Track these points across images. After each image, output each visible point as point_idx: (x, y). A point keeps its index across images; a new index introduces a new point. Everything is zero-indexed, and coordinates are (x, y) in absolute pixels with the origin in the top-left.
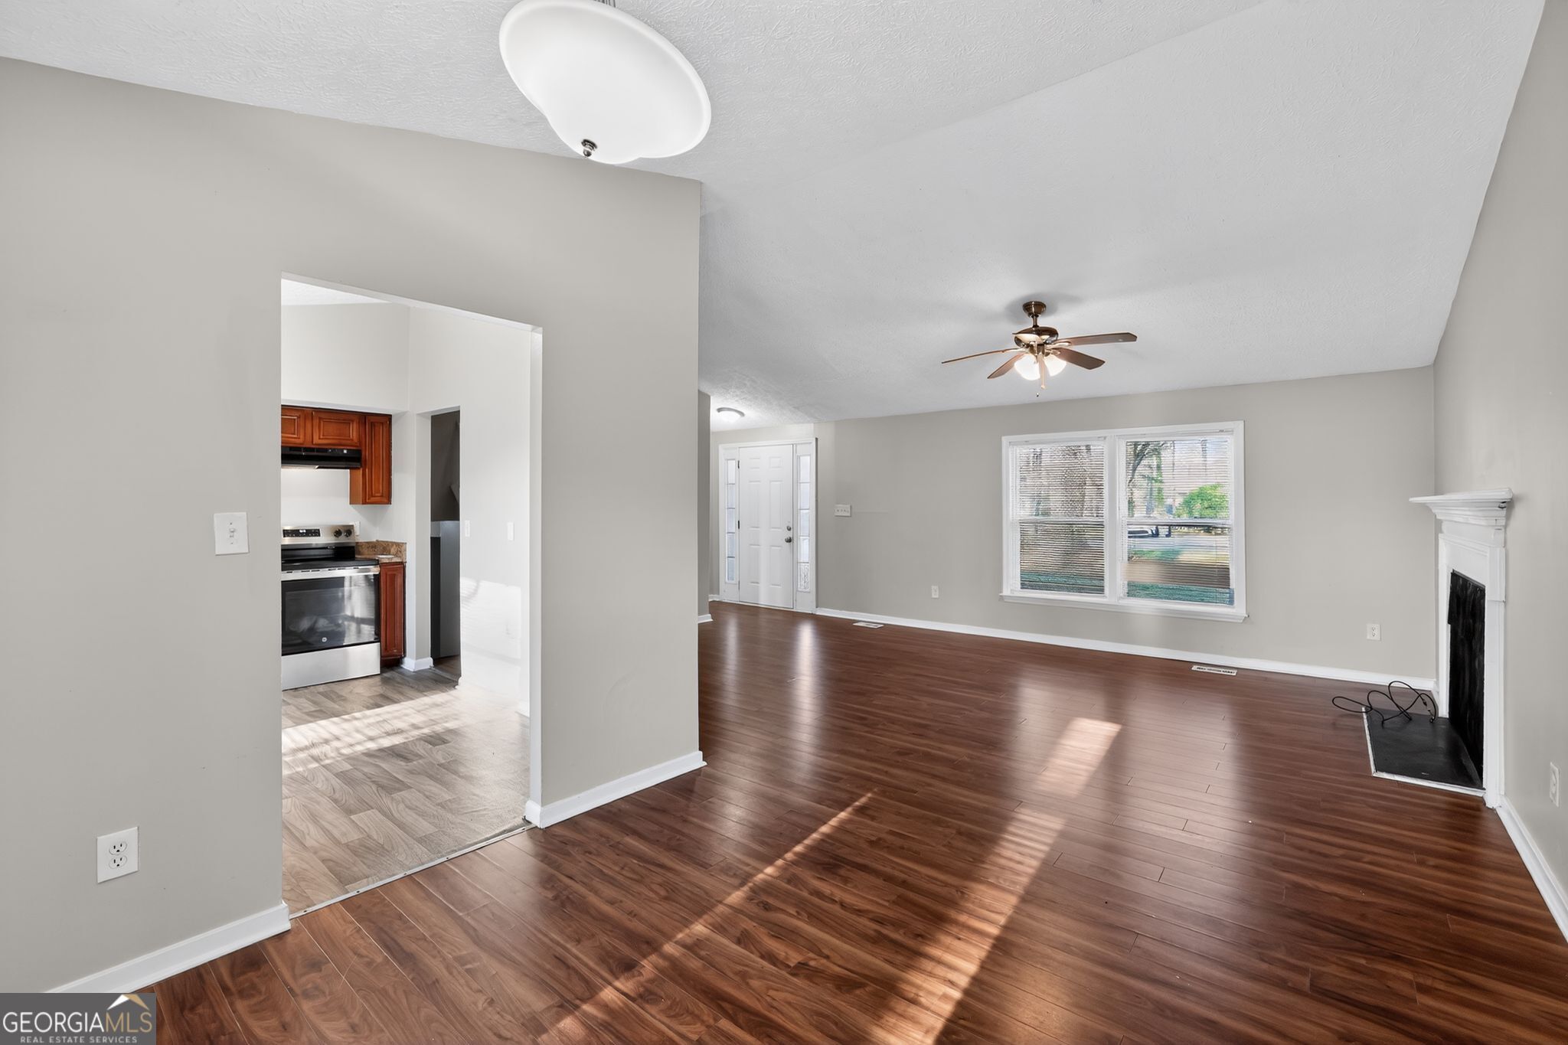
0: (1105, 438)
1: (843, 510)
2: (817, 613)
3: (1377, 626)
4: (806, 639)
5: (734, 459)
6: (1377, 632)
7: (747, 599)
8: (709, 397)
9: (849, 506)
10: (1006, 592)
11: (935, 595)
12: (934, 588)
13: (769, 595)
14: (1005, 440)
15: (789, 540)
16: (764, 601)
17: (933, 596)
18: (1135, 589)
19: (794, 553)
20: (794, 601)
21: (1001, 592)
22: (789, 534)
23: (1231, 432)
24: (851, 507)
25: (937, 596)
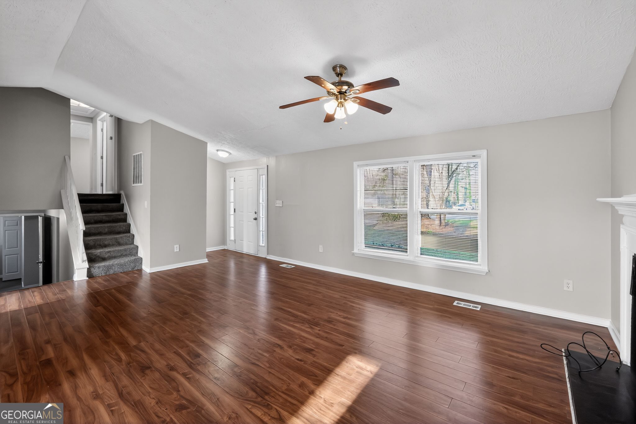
0: (408, 162)
1: (279, 203)
2: (267, 258)
3: (571, 282)
4: (263, 271)
5: (233, 177)
6: (571, 286)
7: (239, 250)
8: (207, 143)
9: (281, 201)
10: (356, 251)
11: (321, 250)
12: (321, 247)
13: (247, 248)
14: (355, 164)
15: (256, 219)
16: (245, 250)
17: (320, 251)
18: (424, 251)
19: (258, 225)
20: (258, 251)
21: (353, 251)
22: (255, 216)
23: (479, 157)
24: (282, 202)
25: (322, 251)
